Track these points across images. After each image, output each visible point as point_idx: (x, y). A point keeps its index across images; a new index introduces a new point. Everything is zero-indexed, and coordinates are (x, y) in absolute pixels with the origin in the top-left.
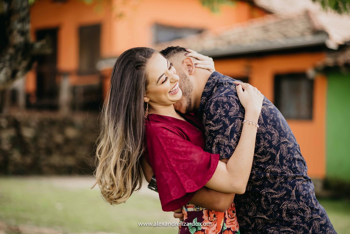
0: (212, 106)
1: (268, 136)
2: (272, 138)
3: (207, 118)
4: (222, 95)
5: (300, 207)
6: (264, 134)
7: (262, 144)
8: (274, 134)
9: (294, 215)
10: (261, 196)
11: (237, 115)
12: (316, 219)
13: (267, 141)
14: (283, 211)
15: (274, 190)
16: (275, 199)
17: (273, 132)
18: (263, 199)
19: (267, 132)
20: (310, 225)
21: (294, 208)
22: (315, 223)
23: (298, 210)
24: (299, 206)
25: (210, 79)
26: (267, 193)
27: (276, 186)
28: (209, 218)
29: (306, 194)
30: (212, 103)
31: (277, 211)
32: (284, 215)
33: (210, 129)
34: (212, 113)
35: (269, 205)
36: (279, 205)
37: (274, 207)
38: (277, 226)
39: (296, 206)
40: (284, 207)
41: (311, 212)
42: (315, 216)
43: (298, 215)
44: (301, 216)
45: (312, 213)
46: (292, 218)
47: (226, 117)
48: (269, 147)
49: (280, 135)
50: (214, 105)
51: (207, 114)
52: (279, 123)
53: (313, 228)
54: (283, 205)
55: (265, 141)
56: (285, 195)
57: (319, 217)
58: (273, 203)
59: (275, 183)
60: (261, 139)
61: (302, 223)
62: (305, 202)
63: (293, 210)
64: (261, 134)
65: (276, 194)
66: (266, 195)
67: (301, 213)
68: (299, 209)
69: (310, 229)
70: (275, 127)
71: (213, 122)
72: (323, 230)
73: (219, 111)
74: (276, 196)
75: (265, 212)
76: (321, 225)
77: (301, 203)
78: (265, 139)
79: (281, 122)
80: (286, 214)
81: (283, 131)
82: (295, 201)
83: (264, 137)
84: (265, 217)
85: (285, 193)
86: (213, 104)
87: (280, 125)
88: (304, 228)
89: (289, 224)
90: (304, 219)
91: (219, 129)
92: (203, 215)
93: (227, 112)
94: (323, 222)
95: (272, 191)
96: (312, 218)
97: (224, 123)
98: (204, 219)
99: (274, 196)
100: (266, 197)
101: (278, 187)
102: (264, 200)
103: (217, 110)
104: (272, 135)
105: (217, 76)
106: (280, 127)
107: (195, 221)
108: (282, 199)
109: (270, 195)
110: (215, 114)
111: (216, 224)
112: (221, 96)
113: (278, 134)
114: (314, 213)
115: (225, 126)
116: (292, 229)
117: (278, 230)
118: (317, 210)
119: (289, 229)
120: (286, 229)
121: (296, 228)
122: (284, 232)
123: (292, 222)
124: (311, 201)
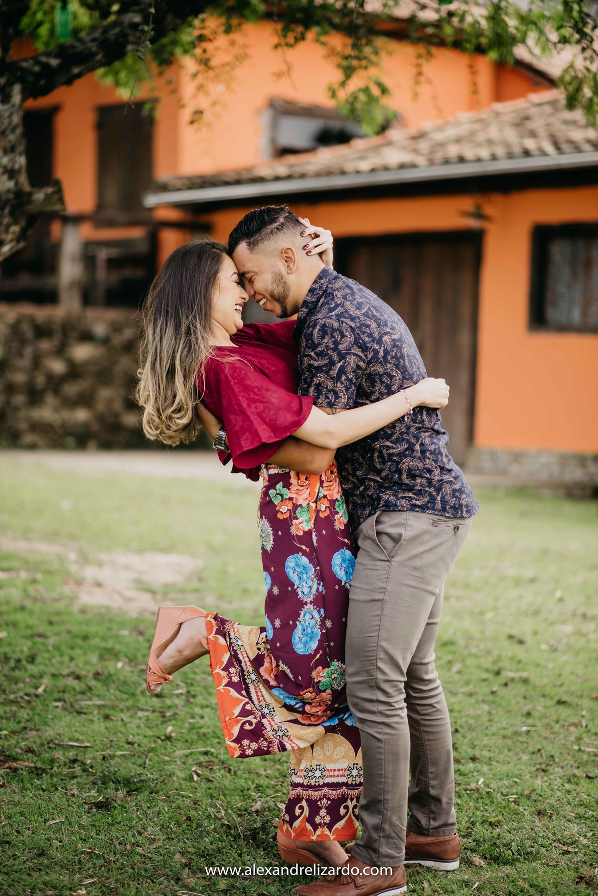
0: (317, 330)
1: (387, 379)
2: (391, 382)
3: (306, 346)
4: (332, 315)
5: (426, 466)
6: (382, 376)
7: (377, 388)
8: (395, 376)
9: (417, 476)
10: (373, 450)
11: (350, 349)
12: (447, 482)
13: (384, 385)
14: (403, 471)
15: (391, 442)
16: (393, 454)
17: (394, 373)
18: (376, 454)
19: (385, 373)
20: (438, 490)
21: (418, 468)
22: (445, 487)
23: (423, 470)
24: (424, 465)
25: (315, 282)
26: (381, 446)
27: (394, 437)
28: (299, 481)
29: (435, 450)
30: (316, 326)
31: (395, 472)
32: (404, 476)
33: (310, 362)
34: (316, 341)
35: (384, 462)
36: (398, 463)
37: (391, 465)
38: (395, 490)
39: (420, 465)
40: (405, 466)
41: (441, 472)
42: (446, 477)
43: (422, 477)
44: (427, 478)
45: (442, 474)
46: (415, 480)
47: (334, 350)
48: (386, 393)
49: (404, 378)
50: (319, 330)
51: (307, 341)
52: (404, 360)
53: (443, 494)
54: (404, 463)
55: (382, 384)
56: (407, 449)
57: (452, 479)
58: (390, 460)
59: (393, 434)
60: (376, 382)
61: (427, 486)
62: (433, 460)
63: (416, 470)
64: (377, 375)
65: (394, 449)
66: (380, 449)
67: (426, 474)
68: (425, 469)
69: (438, 495)
70: (397, 366)
71: (315, 353)
72: (457, 497)
73: (325, 340)
74: (394, 450)
75: (378, 472)
76: (454, 491)
77: (427, 461)
78: (382, 382)
79: (406, 358)
80: (407, 475)
81: (408, 372)
82: (419, 458)
83: (380, 380)
84: (378, 479)
85: (406, 446)
86: (318, 327)
87: (404, 363)
88: (430, 494)
89: (410, 489)
90: (432, 482)
91: (323, 366)
92: (290, 477)
93: (336, 343)
94: (457, 487)
95: (388, 444)
96: (442, 480)
97: (331, 358)
98: (291, 484)
99: (391, 451)
100: (380, 452)
101: (397, 439)
102: (378, 456)
103: (323, 338)
104: (391, 377)
105: (326, 278)
106: (404, 366)
107: (279, 486)
108: (402, 455)
109: (386, 450)
110: (319, 344)
111: (309, 489)
112: (330, 318)
113: (400, 376)
114: (444, 474)
115: (332, 363)
116: (413, 494)
117: (396, 496)
118: (450, 471)
119: (411, 495)
120: (406, 495)
121: (419, 493)
122: (403, 498)
123: (414, 486)
124: (442, 459)
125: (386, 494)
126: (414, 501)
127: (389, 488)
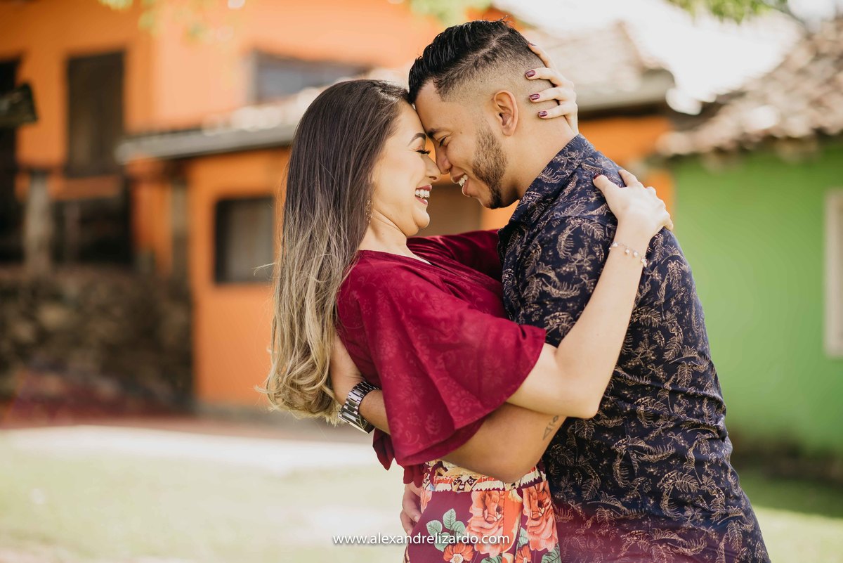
1: (661, 338)
2: (666, 344)
4: (593, 216)
5: (702, 487)
6: (654, 330)
7: (641, 350)
8: (674, 335)
9: (687, 504)
10: (613, 455)
12: (735, 519)
13: (654, 347)
14: (665, 494)
15: (647, 443)
16: (648, 464)
17: (674, 331)
18: (618, 462)
19: (661, 328)
20: (722, 530)
21: (690, 489)
22: (732, 527)
23: (697, 495)
24: (700, 485)
26: (629, 448)
27: (653, 435)
28: (486, 512)
29: (717, 459)
31: (650, 494)
32: (665, 503)
35: (631, 476)
36: (656, 479)
37: (643, 482)
38: (647, 528)
39: (693, 486)
40: (667, 486)
41: (726, 500)
42: (734, 511)
43: (695, 507)
44: (704, 510)
45: (727, 505)
46: (683, 511)
48: (654, 361)
49: (686, 341)
52: (691, 311)
53: (728, 539)
54: (666, 480)
55: (650, 345)
56: (673, 456)
57: (742, 514)
58: (642, 472)
59: (651, 429)
60: (643, 339)
61: (703, 524)
62: (714, 478)
63: (686, 494)
65: (651, 454)
66: (627, 453)
67: (702, 501)
68: (700, 492)
69: (720, 540)
70: (680, 318)
72: (748, 545)
74: (652, 457)
75: (619, 493)
76: (745, 534)
77: (705, 479)
78: (652, 342)
80: (669, 501)
82: (692, 473)
83: (650, 338)
84: (618, 504)
85: (672, 451)
87: (690, 315)
88: (708, 538)
89: (674, 526)
90: (710, 516)
94: (748, 527)
95: (642, 444)
96: (727, 514)
98: (472, 515)
99: (646, 457)
100: (627, 458)
101: (658, 437)
102: (621, 465)
104: (668, 336)
105: (580, 151)
106: (689, 322)
107: (450, 516)
108: (664, 465)
109: (638, 455)
112: (590, 220)
113: (681, 338)
114: (731, 505)
116: (680, 535)
117: (649, 538)
118: (738, 498)
119: (675, 537)
120: (667, 537)
121: (689, 535)
122: (662, 542)
123: (682, 521)
124: (726, 476)
125: (632, 535)
126: (681, 549)
127: (637, 523)
